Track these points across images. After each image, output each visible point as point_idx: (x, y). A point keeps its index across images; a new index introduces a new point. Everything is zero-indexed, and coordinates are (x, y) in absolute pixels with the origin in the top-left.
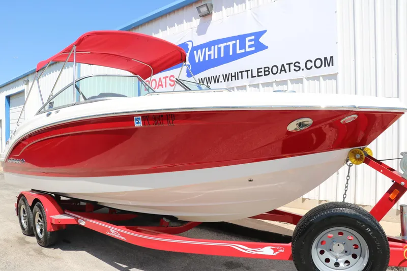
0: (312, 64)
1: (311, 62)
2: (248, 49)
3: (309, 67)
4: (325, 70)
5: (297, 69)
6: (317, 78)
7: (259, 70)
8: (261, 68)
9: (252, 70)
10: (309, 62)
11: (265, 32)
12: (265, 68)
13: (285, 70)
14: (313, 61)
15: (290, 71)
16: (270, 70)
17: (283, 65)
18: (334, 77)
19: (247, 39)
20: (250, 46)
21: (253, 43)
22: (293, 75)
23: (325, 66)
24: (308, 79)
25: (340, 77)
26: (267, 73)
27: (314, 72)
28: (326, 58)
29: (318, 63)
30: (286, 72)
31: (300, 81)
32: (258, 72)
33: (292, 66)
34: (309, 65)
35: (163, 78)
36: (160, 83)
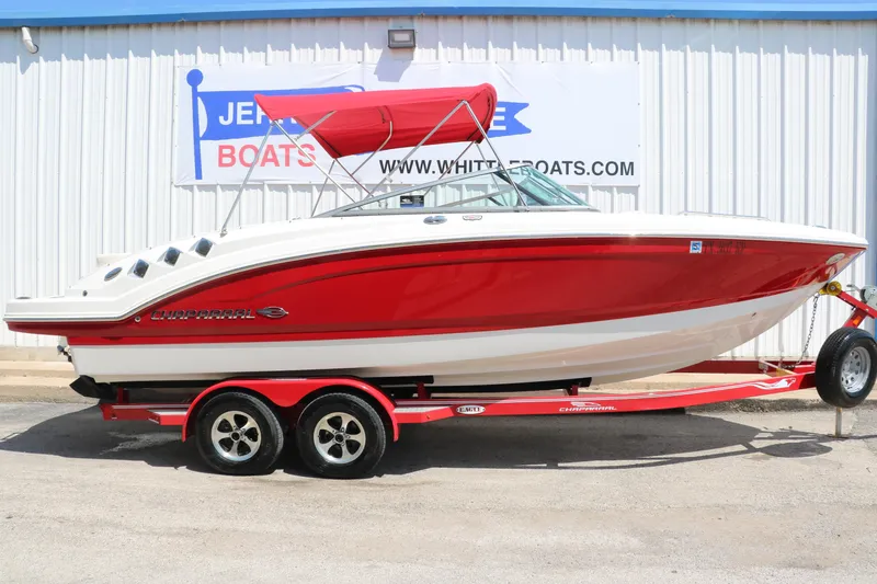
0: (604, 168)
1: (602, 164)
2: (492, 127)
3: (597, 171)
4: (621, 180)
5: (580, 171)
6: (609, 189)
8: (518, 162)
10: (598, 165)
11: (526, 105)
12: (524, 162)
13: (559, 170)
14: (605, 165)
15: (567, 173)
17: (556, 163)
18: (634, 190)
20: (498, 123)
21: (503, 118)
22: (573, 179)
23: (622, 174)
24: (595, 188)
25: (641, 191)
27: (605, 180)
28: (623, 164)
29: (612, 168)
30: (561, 173)
31: (583, 189)
33: (571, 166)
34: (598, 168)
35: (281, 146)
36: (270, 156)
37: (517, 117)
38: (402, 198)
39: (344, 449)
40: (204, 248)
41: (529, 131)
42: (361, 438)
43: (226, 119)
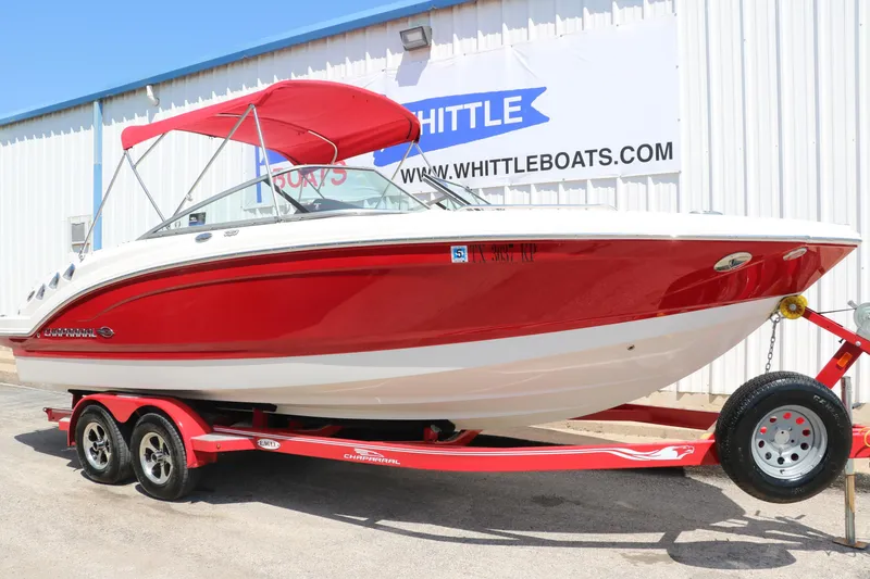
0: (635, 154)
1: (632, 150)
2: (508, 121)
3: (627, 158)
4: (656, 166)
5: (606, 160)
6: (642, 179)
7: (531, 160)
8: (536, 157)
9: (516, 159)
10: (628, 151)
11: (543, 90)
12: (543, 156)
13: (582, 162)
14: (636, 150)
15: (591, 164)
16: (553, 161)
17: (578, 153)
19: (507, 101)
20: (512, 115)
21: (518, 108)
22: (597, 171)
23: (657, 159)
24: (625, 180)
25: (682, 178)
26: (546, 165)
27: (638, 168)
28: (658, 146)
29: (645, 153)
30: (584, 165)
31: (610, 182)
32: (529, 163)
33: (596, 155)
34: (628, 155)
37: (534, 105)
39: (162, 469)
41: (547, 119)
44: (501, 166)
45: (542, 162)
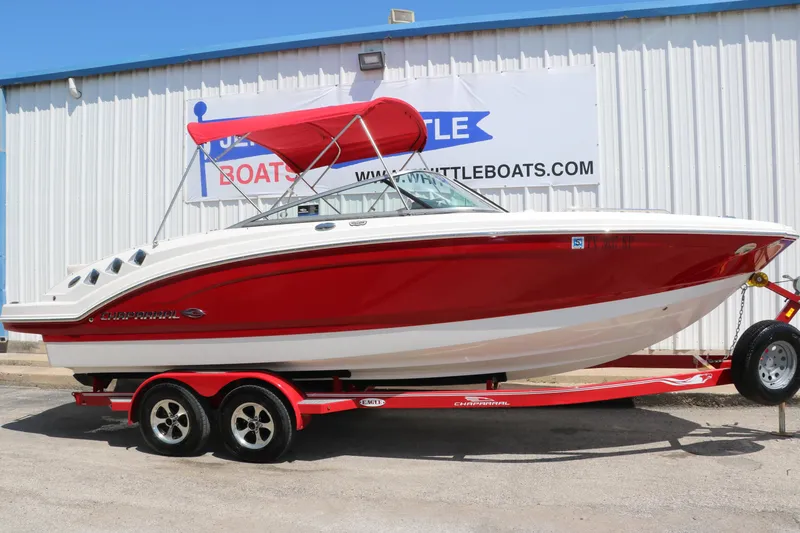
0: (563, 168)
1: (561, 165)
2: (456, 136)
3: (557, 172)
4: (581, 179)
5: (540, 173)
6: (570, 188)
7: (477, 170)
8: (481, 167)
9: (464, 168)
10: (558, 166)
11: (487, 113)
12: (487, 167)
13: (520, 173)
14: (564, 165)
15: (528, 175)
16: (496, 171)
17: (517, 166)
18: (594, 188)
19: (455, 120)
20: (460, 132)
21: (465, 127)
22: (534, 180)
23: (581, 173)
24: (555, 188)
25: (601, 189)
26: (490, 174)
27: (565, 179)
29: (572, 168)
30: (522, 176)
31: (544, 190)
32: (475, 172)
33: (532, 168)
34: (558, 169)
35: (271, 164)
36: (262, 174)
37: (478, 125)
38: (300, 208)
39: (258, 435)
40: (140, 258)
41: (491, 137)
42: (270, 426)
43: (225, 143)
44: (450, 173)
45: (487, 172)
